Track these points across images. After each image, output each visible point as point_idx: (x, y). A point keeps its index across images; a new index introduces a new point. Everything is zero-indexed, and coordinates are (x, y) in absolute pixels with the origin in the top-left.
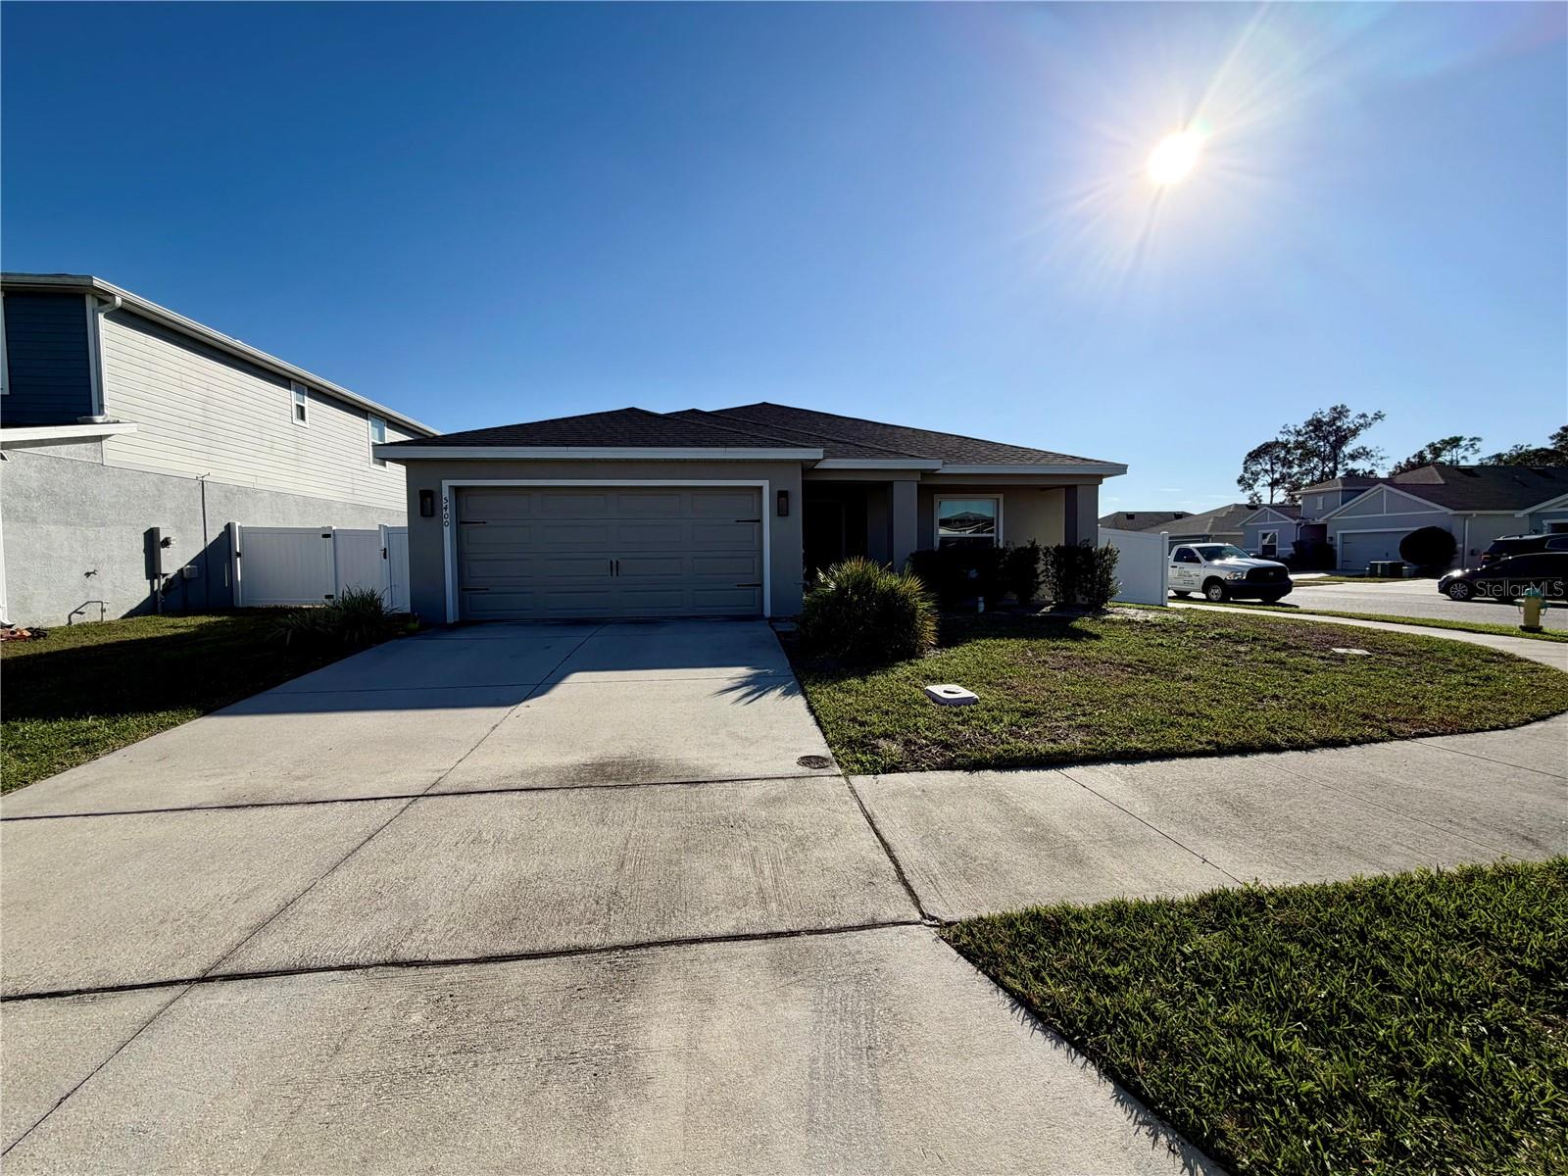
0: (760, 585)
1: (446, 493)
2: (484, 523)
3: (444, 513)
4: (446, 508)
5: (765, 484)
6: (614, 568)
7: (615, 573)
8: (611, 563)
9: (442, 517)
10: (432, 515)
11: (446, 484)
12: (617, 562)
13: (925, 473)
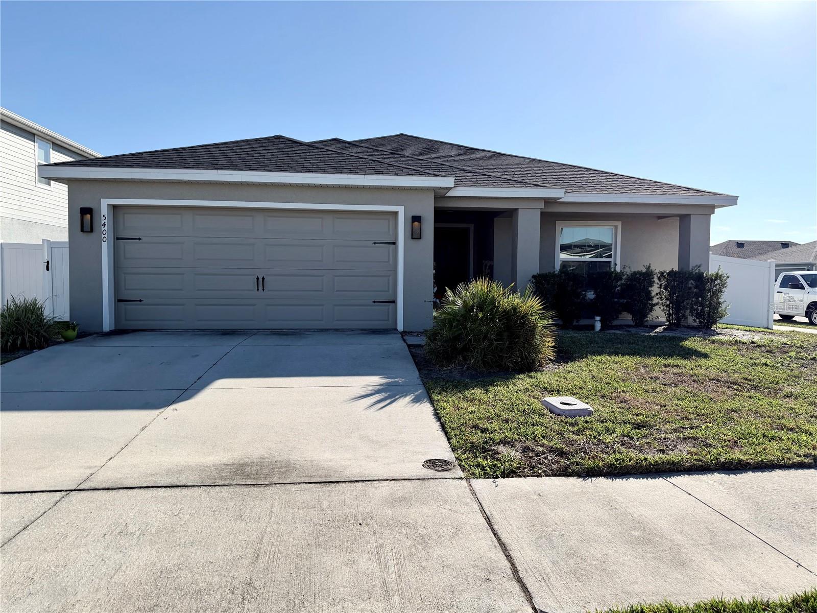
0: (394, 302)
1: (104, 211)
2: (140, 239)
3: (103, 229)
4: (104, 225)
5: (400, 209)
6: (261, 282)
7: (261, 288)
8: (258, 279)
9: (100, 233)
10: (92, 231)
11: (105, 203)
12: (263, 279)
13: (548, 202)
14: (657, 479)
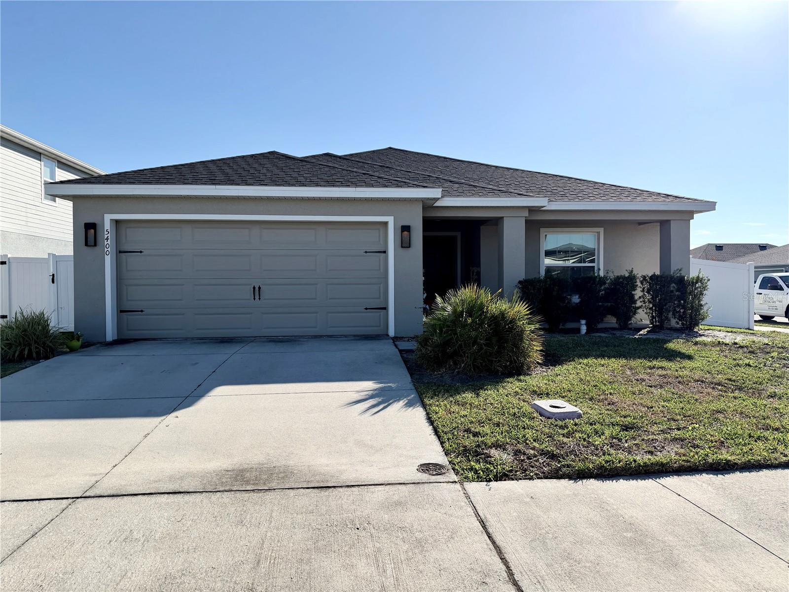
0: (385, 309)
1: (107, 225)
2: (141, 252)
3: (106, 243)
4: (107, 239)
5: (390, 220)
6: (257, 291)
7: (257, 297)
8: (254, 288)
9: (104, 246)
10: (95, 245)
11: (108, 218)
12: (259, 288)
13: (532, 210)
14: (647, 480)
